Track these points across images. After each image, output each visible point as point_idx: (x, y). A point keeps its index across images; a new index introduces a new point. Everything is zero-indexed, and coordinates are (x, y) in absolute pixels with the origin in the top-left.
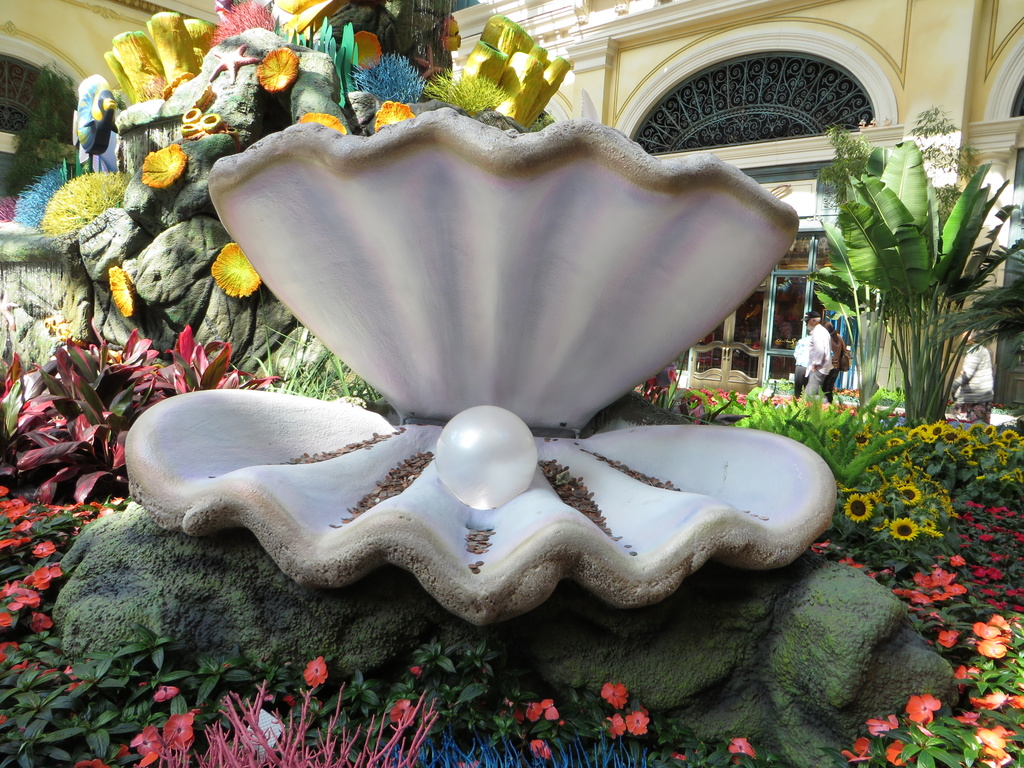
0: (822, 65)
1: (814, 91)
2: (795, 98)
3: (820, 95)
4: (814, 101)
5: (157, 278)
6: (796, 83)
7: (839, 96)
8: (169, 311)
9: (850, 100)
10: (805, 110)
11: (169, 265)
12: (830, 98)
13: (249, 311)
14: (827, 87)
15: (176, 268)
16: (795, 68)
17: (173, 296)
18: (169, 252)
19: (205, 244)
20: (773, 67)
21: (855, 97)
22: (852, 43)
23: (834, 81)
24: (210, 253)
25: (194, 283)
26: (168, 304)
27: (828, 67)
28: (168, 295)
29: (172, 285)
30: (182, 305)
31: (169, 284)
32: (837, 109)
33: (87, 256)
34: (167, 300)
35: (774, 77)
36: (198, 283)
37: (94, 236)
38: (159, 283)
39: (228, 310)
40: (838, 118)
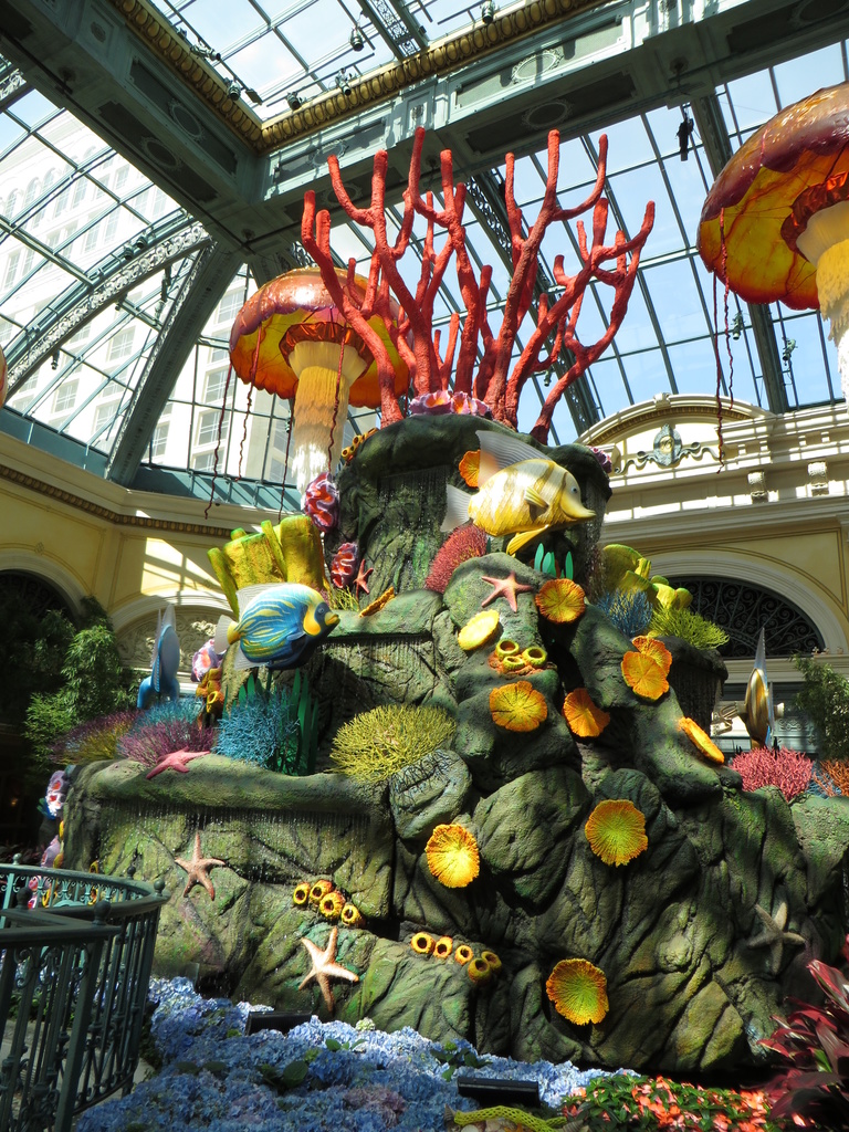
0: (760, 593)
1: (755, 615)
2: (735, 621)
3: (761, 620)
4: (756, 625)
5: (512, 839)
6: (735, 607)
7: (781, 622)
8: (518, 882)
9: (793, 627)
10: (748, 632)
11: (527, 824)
12: (772, 623)
13: (620, 883)
14: (768, 613)
15: (534, 828)
16: (732, 593)
17: (530, 862)
18: (526, 807)
19: (568, 799)
20: (709, 590)
21: (798, 625)
22: (791, 576)
23: (773, 608)
24: (575, 810)
25: (553, 848)
26: (521, 872)
27: (765, 595)
28: (524, 862)
29: (529, 850)
30: (537, 875)
31: (525, 849)
32: (781, 634)
33: (405, 808)
34: (521, 868)
35: (711, 599)
36: (559, 846)
37: (417, 783)
38: (514, 845)
39: (595, 881)
40: (783, 643)
